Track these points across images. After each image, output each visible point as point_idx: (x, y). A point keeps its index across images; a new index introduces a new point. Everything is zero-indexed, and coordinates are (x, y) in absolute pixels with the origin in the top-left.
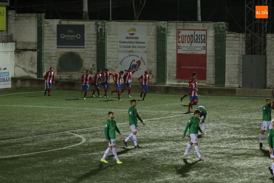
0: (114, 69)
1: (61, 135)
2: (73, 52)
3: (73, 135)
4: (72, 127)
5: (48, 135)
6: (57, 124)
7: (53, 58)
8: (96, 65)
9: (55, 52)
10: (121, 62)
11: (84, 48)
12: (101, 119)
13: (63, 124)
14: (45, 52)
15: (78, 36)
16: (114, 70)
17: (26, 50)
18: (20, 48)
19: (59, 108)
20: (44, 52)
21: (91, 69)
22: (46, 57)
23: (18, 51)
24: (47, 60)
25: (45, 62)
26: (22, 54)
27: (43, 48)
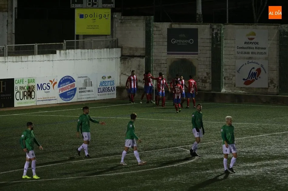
0: (231, 78)
1: (172, 151)
2: (186, 59)
3: (185, 151)
4: (183, 142)
5: (157, 151)
6: (167, 139)
7: (162, 65)
8: (211, 73)
9: (165, 58)
10: (239, 70)
11: (197, 54)
12: (217, 134)
13: (174, 139)
14: (153, 59)
15: (191, 41)
16: (231, 79)
17: (133, 56)
18: (127, 54)
19: (169, 121)
20: (152, 58)
21: (205, 77)
22: (155, 64)
23: (124, 58)
24: (156, 68)
25: (154, 70)
26: (128, 61)
27: (151, 54)
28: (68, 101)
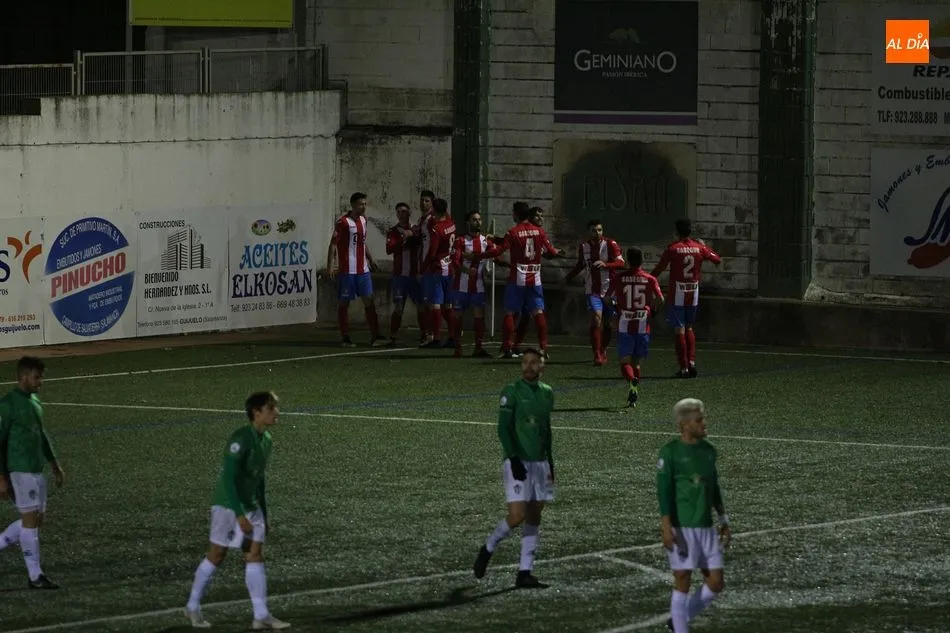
0: (850, 232)
1: (572, 572)
2: (639, 142)
3: (632, 571)
4: (626, 529)
5: (503, 570)
7: (531, 173)
8: (756, 212)
9: (543, 139)
10: (887, 198)
11: (693, 121)
12: (780, 493)
13: (581, 513)
14: (491, 142)
15: (667, 62)
16: (851, 240)
17: (397, 130)
18: (366, 121)
20: (486, 138)
21: (729, 230)
22: (499, 168)
23: (354, 137)
24: (503, 185)
25: (491, 193)
26: (374, 150)
27: (481, 119)
28: (92, 334)
